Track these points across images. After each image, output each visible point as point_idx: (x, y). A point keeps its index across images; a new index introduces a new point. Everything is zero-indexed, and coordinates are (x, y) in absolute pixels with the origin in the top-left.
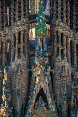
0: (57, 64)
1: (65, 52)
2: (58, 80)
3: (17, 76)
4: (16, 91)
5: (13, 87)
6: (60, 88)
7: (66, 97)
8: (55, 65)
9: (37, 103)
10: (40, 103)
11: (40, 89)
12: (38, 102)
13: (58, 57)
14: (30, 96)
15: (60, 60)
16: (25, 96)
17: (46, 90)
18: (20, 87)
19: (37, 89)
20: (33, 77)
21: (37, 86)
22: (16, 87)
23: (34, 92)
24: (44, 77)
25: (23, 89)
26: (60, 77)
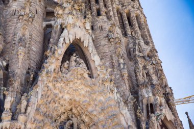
0: (99, 25)
2: (105, 45)
3: (21, 17)
4: (15, 39)
5: (9, 37)
6: (111, 56)
8: (95, 28)
9: (65, 63)
10: (74, 64)
11: (74, 38)
12: (68, 62)
13: (101, 17)
14: (51, 51)
15: (106, 20)
16: (35, 57)
17: (87, 42)
18: (27, 36)
19: (68, 37)
20: (57, 26)
21: (68, 32)
22: (18, 34)
23: (61, 40)
24: (83, 20)
25: (33, 43)
26: (109, 40)
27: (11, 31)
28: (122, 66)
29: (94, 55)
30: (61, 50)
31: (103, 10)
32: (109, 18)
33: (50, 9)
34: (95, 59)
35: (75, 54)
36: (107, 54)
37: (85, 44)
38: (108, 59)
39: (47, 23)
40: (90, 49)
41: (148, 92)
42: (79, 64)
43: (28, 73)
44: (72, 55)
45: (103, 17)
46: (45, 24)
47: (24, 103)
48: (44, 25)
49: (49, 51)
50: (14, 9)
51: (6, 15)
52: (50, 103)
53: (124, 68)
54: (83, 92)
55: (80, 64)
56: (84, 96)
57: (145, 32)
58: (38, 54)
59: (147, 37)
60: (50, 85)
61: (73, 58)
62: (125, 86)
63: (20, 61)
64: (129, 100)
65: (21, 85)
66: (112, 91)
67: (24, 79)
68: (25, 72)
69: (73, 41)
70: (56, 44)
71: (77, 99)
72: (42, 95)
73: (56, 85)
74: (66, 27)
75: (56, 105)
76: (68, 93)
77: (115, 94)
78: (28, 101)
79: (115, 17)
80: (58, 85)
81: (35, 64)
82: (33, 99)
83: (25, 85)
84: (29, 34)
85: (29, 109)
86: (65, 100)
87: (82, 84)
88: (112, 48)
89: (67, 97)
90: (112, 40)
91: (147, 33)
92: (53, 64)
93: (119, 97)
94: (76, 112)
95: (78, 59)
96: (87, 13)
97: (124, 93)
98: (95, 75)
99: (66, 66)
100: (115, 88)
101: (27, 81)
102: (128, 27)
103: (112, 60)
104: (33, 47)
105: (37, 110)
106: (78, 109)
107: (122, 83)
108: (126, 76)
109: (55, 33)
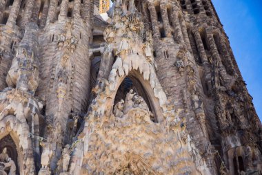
0: (163, 50)
1: (180, 33)
2: (172, 77)
3: (61, 44)
6: (181, 92)
7: (201, 106)
8: (158, 53)
9: (120, 103)
10: (130, 103)
11: (131, 68)
12: (122, 101)
13: (165, 39)
15: (172, 43)
16: (79, 96)
17: (148, 73)
18: (69, 68)
19: (122, 68)
20: (108, 53)
21: (123, 61)
22: (57, 67)
23: (114, 71)
24: (142, 45)
25: (77, 77)
26: (178, 69)
27: (49, 63)
28: (196, 105)
29: (158, 91)
30: (113, 86)
31: (169, 29)
32: (177, 40)
33: (98, 31)
34: (160, 97)
35: (132, 91)
36: (175, 89)
37: (146, 77)
38: (177, 96)
39: (95, 50)
40: (152, 82)
41: (234, 141)
42: (137, 103)
43: (71, 117)
44: (128, 91)
45: (169, 39)
46: (91, 51)
47: (67, 158)
48: (91, 54)
49: (97, 87)
50: (52, 34)
51: (42, 42)
52: (100, 157)
53: (199, 107)
54: (144, 142)
55: (139, 103)
56: (146, 147)
57: (227, 57)
58: (84, 91)
59: (230, 64)
60: (100, 133)
61: (130, 95)
62: (201, 133)
63: (61, 101)
64: (208, 152)
65: (62, 133)
66: (184, 140)
67: (65, 125)
68: (66, 116)
69: (129, 73)
70: (107, 77)
71: (137, 151)
72: (90, 147)
73: (108, 133)
74: (119, 54)
75: (109, 160)
76: (123, 143)
77: (189, 144)
78: (71, 155)
79: (184, 38)
80: (111, 133)
81: (80, 105)
82: (78, 152)
83: (67, 133)
84: (70, 65)
85: (73, 165)
86: (120, 153)
87: (142, 130)
88: (182, 81)
89: (123, 148)
90: (181, 69)
91: (230, 59)
92: (103, 104)
93: (194, 148)
94: (135, 169)
95: (136, 97)
96: (147, 34)
97: (200, 141)
98: (160, 118)
99: (121, 107)
100: (188, 136)
101: (70, 128)
102: (203, 51)
103: (183, 96)
104: (76, 83)
105: (84, 166)
106: (138, 165)
107: (198, 129)
108: (203, 118)
109: (106, 63)
